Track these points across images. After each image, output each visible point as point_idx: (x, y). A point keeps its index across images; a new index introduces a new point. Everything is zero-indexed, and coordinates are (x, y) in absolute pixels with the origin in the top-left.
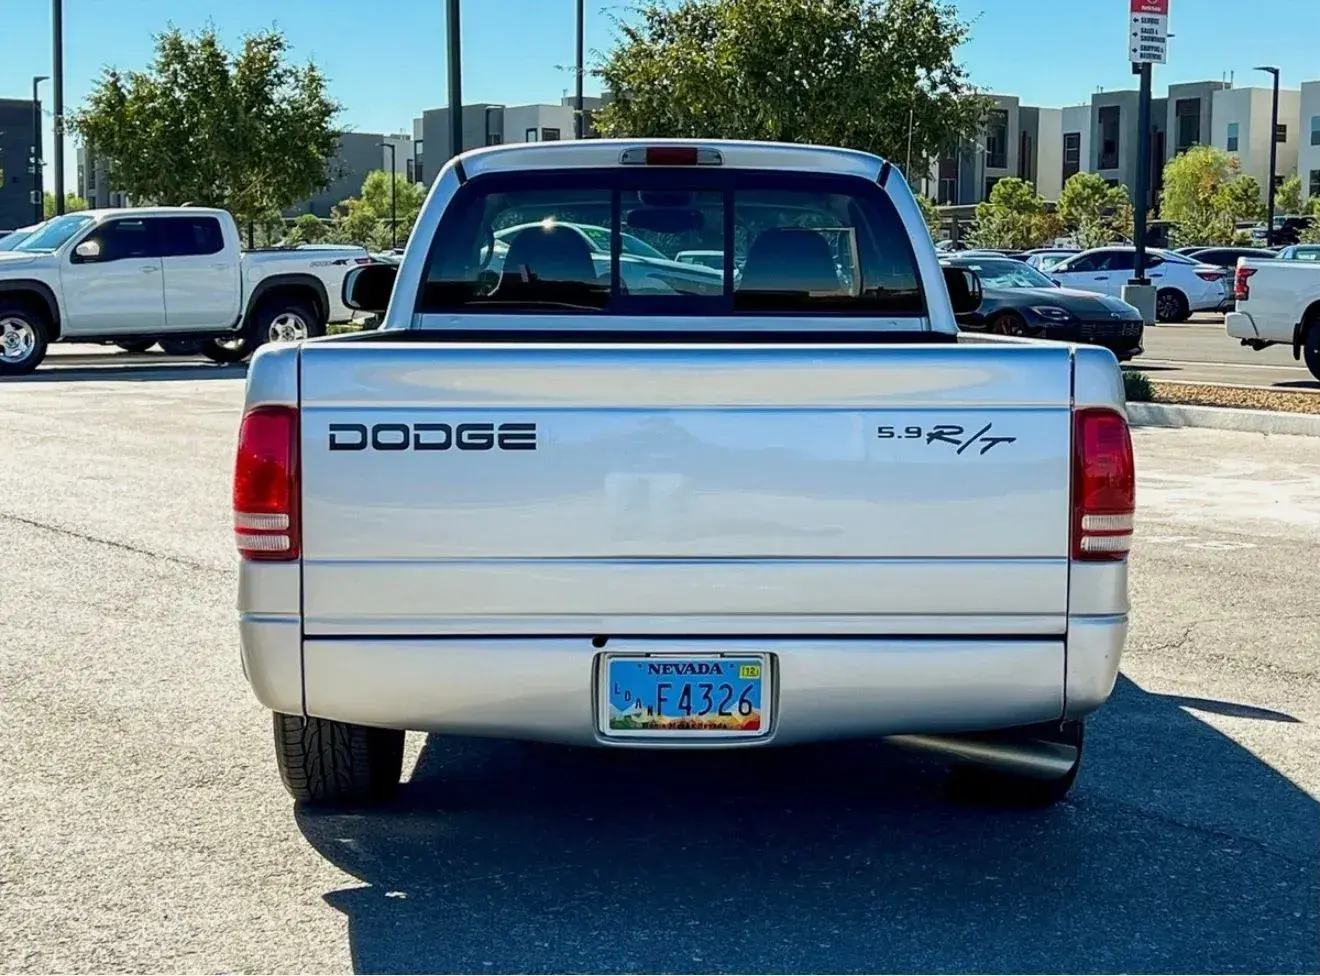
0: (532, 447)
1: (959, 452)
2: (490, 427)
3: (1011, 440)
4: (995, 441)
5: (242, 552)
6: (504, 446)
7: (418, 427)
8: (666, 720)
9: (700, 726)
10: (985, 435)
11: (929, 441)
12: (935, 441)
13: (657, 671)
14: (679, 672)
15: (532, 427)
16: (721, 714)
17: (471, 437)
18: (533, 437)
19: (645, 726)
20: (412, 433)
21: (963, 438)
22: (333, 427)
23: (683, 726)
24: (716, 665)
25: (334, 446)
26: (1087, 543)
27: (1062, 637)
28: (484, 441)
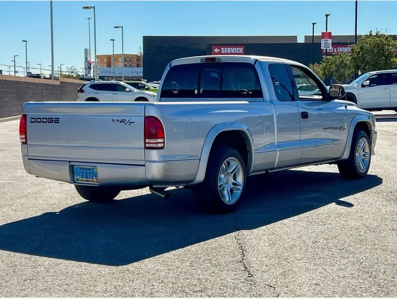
0: (59, 122)
1: (125, 125)
2: (53, 118)
3: (134, 122)
4: (131, 123)
5: (21, 142)
6: (55, 122)
7: (43, 118)
8: (84, 179)
9: (90, 181)
10: (130, 121)
11: (120, 122)
12: (121, 122)
13: (81, 169)
14: (85, 170)
15: (59, 119)
16: (93, 179)
17: (50, 120)
18: (59, 120)
19: (81, 181)
20: (42, 119)
21: (126, 122)
22: (31, 118)
23: (87, 181)
24: (91, 169)
25: (31, 122)
26: (147, 145)
27: (144, 166)
28: (52, 121)
